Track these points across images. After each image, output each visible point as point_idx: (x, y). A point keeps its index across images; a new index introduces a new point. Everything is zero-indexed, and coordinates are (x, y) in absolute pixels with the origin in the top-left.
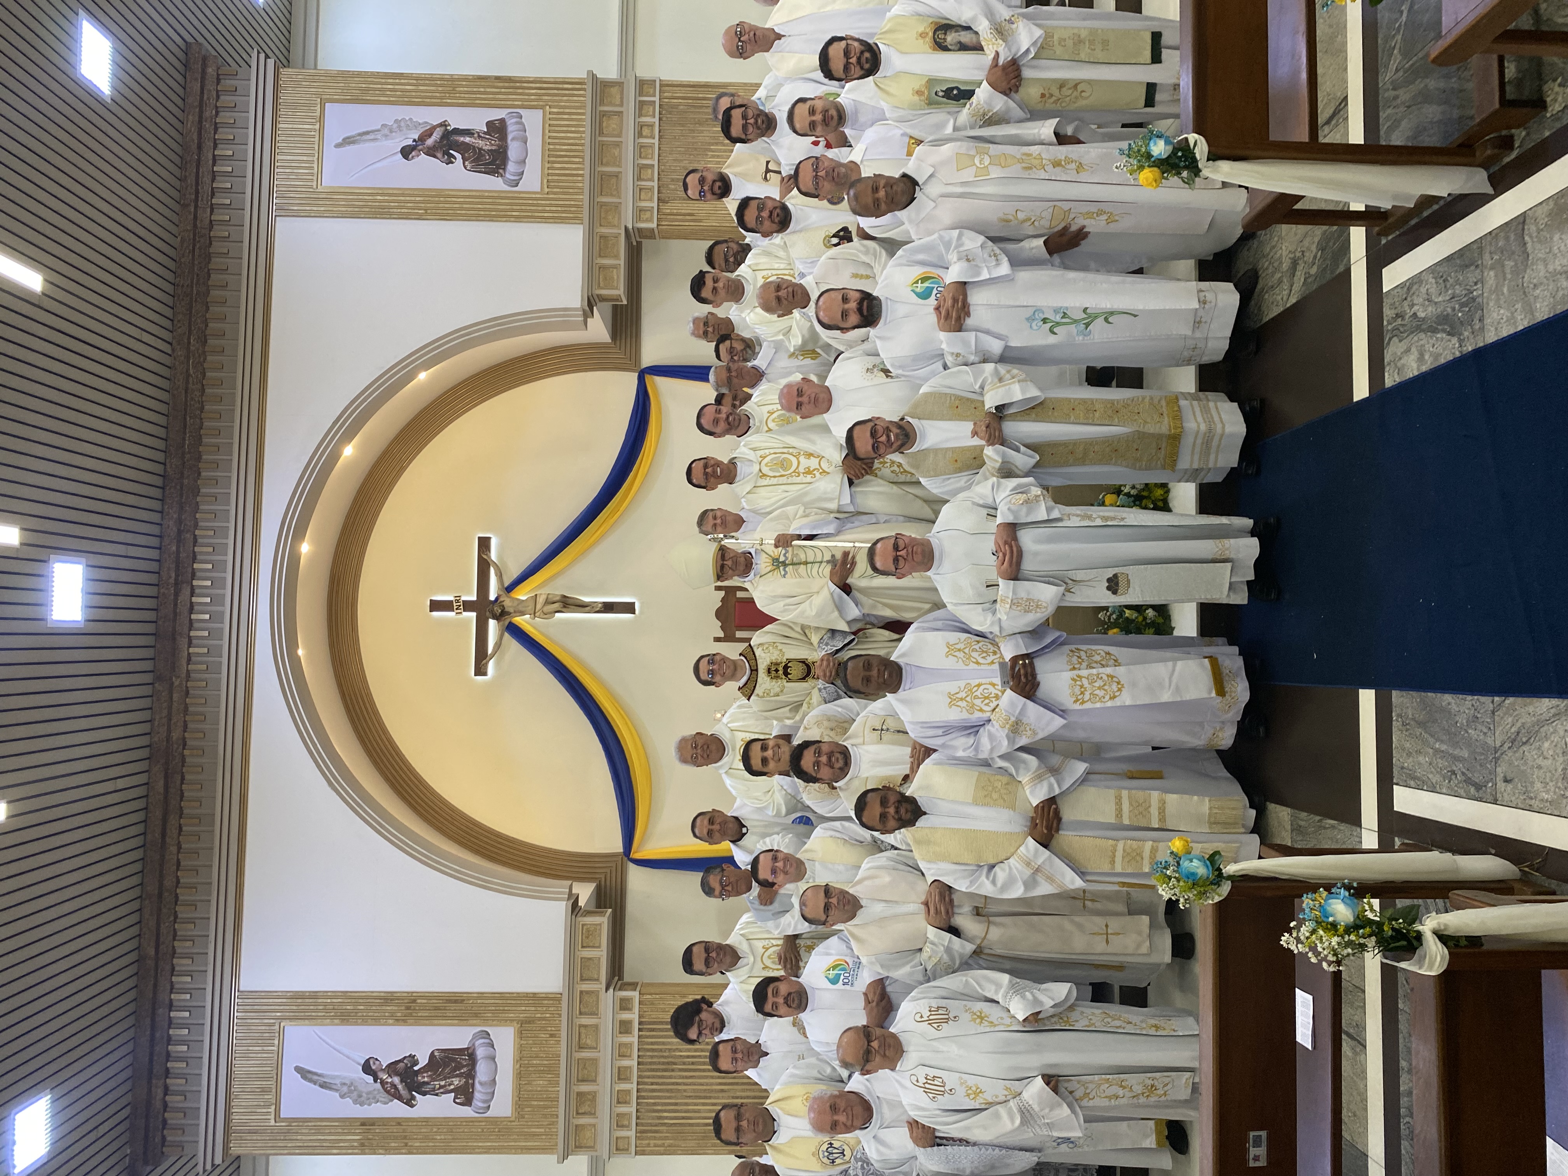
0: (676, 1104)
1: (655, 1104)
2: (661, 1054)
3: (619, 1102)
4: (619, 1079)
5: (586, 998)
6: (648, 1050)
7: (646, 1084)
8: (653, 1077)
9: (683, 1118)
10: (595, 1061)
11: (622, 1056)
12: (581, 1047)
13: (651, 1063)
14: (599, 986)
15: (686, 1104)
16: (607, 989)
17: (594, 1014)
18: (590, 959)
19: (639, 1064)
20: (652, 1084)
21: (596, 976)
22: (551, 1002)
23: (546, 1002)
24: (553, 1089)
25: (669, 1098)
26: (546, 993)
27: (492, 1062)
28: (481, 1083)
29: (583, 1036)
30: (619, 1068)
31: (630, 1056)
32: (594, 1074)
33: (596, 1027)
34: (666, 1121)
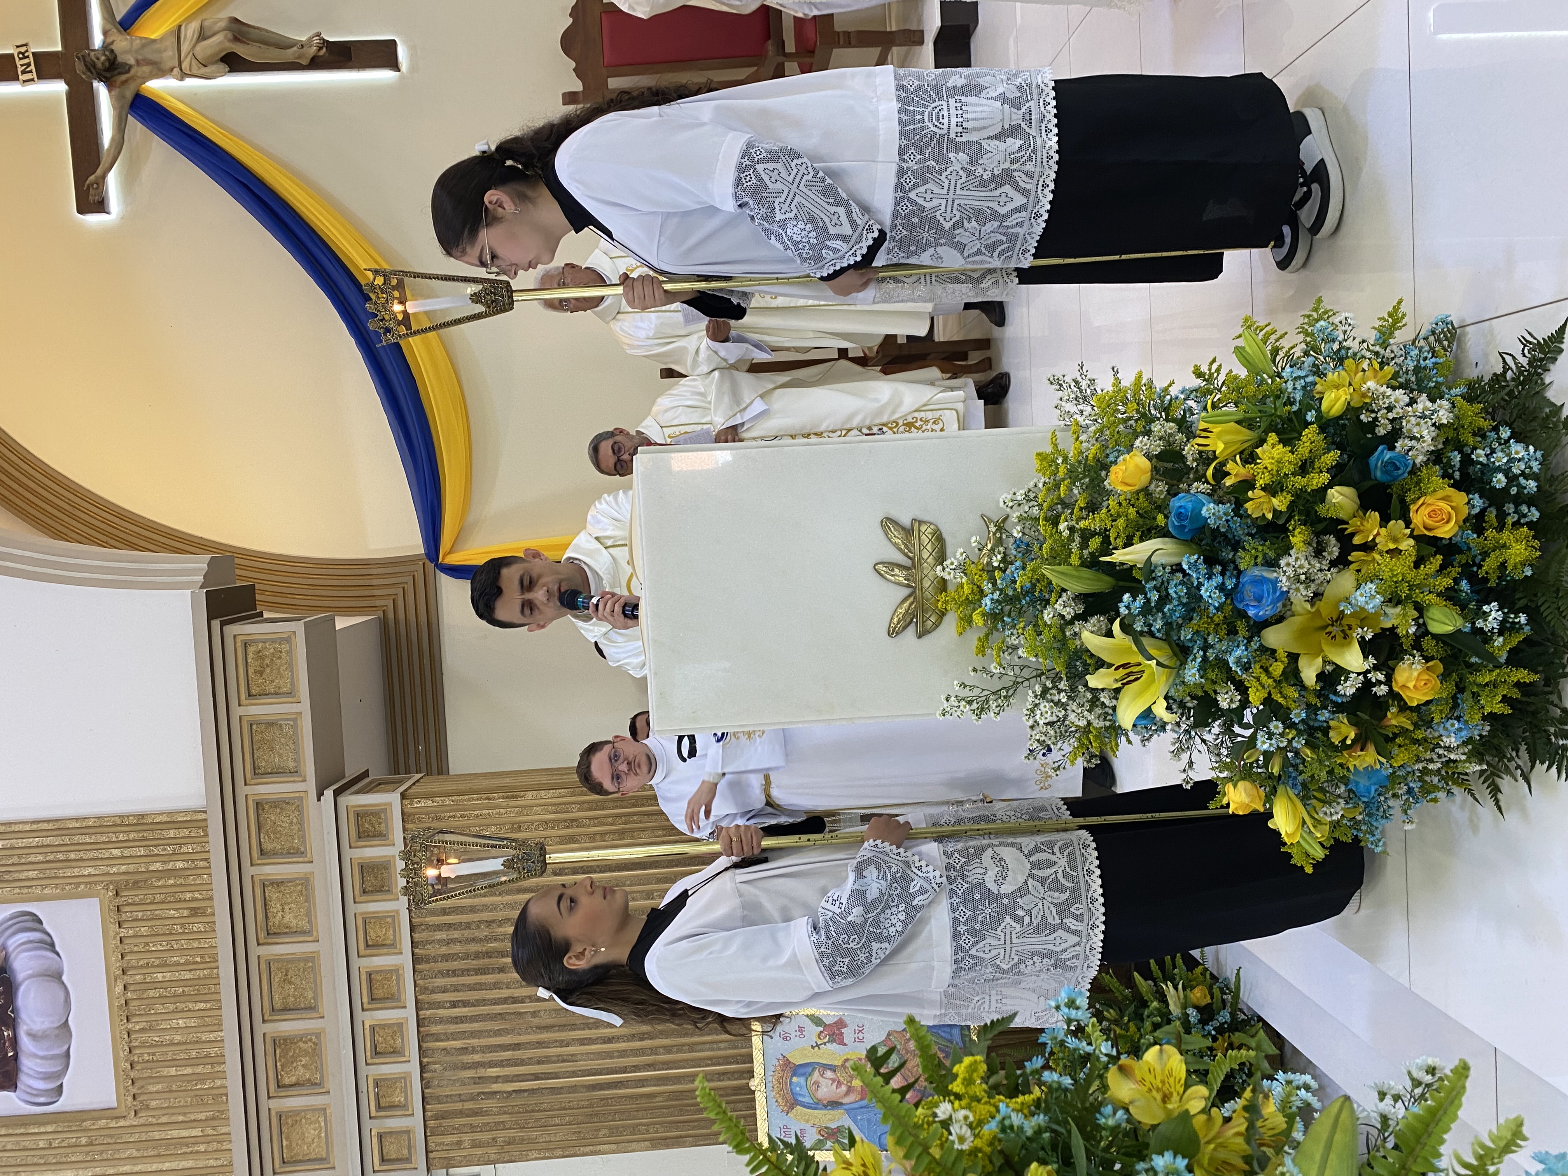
0: (517, 1046)
1: (464, 1050)
2: (467, 933)
3: (377, 1053)
4: (372, 999)
5: (272, 816)
6: (439, 927)
7: (440, 1005)
8: (456, 989)
9: (536, 1077)
10: (310, 962)
11: (373, 946)
12: (272, 934)
13: (446, 958)
14: (300, 786)
15: (540, 1044)
16: (320, 795)
17: (297, 853)
18: (271, 724)
19: (416, 960)
20: (454, 1005)
21: (291, 764)
22: (185, 832)
23: (172, 833)
24: (212, 1036)
25: (498, 1033)
26: (170, 813)
27: (55, 986)
28: (32, 1036)
29: (275, 907)
30: (370, 975)
31: (393, 945)
32: (310, 994)
33: (305, 883)
34: (495, 1087)
